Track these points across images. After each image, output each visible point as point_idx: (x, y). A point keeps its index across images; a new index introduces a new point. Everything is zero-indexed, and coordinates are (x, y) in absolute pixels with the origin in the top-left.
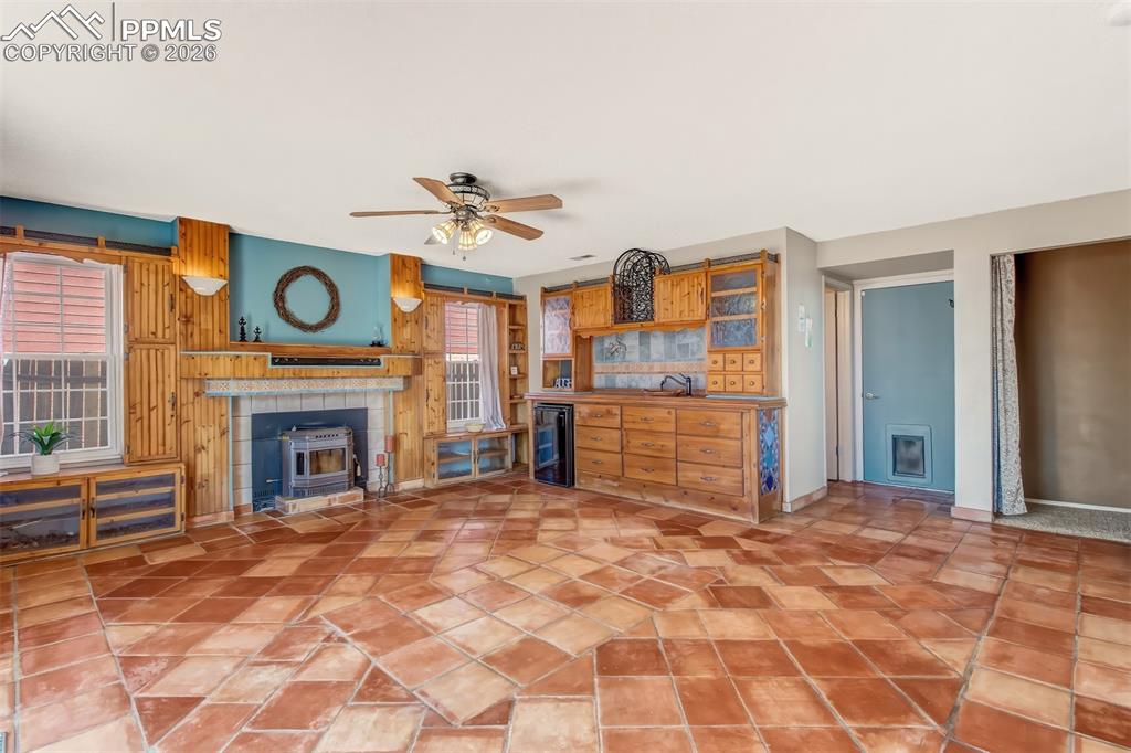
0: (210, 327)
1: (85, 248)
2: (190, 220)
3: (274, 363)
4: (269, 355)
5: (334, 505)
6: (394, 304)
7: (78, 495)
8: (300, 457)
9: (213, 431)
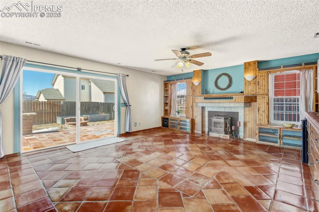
1: (181, 81)
2: (195, 71)
4: (203, 97)
5: (220, 137)
6: (245, 79)
7: (178, 121)
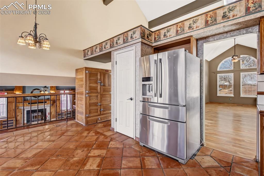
0: (19, 99)
3: (28, 104)
4: (28, 103)
8: (33, 116)
9: (20, 113)
